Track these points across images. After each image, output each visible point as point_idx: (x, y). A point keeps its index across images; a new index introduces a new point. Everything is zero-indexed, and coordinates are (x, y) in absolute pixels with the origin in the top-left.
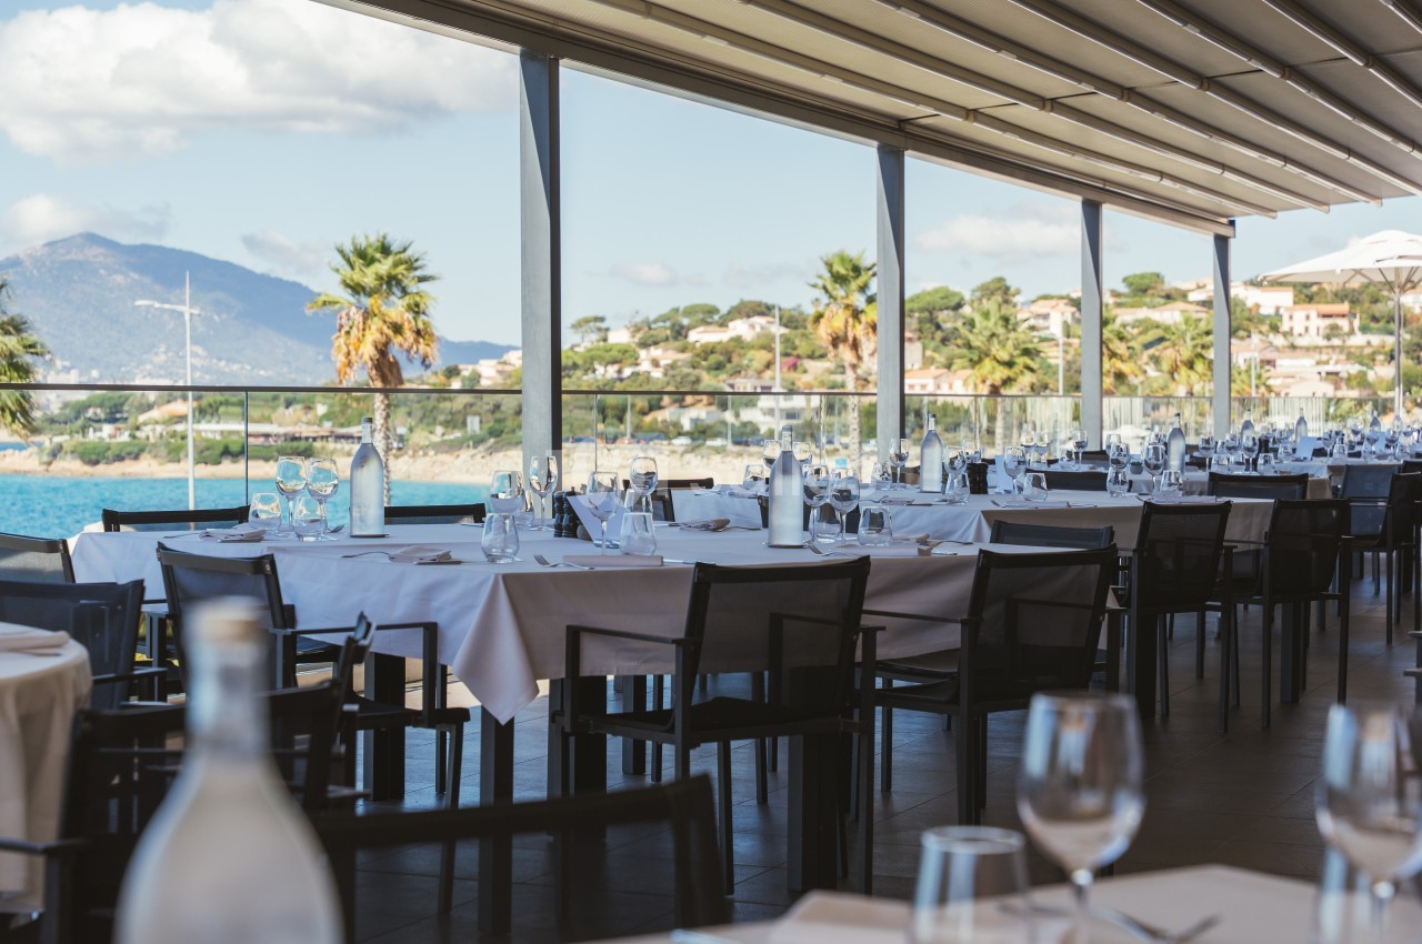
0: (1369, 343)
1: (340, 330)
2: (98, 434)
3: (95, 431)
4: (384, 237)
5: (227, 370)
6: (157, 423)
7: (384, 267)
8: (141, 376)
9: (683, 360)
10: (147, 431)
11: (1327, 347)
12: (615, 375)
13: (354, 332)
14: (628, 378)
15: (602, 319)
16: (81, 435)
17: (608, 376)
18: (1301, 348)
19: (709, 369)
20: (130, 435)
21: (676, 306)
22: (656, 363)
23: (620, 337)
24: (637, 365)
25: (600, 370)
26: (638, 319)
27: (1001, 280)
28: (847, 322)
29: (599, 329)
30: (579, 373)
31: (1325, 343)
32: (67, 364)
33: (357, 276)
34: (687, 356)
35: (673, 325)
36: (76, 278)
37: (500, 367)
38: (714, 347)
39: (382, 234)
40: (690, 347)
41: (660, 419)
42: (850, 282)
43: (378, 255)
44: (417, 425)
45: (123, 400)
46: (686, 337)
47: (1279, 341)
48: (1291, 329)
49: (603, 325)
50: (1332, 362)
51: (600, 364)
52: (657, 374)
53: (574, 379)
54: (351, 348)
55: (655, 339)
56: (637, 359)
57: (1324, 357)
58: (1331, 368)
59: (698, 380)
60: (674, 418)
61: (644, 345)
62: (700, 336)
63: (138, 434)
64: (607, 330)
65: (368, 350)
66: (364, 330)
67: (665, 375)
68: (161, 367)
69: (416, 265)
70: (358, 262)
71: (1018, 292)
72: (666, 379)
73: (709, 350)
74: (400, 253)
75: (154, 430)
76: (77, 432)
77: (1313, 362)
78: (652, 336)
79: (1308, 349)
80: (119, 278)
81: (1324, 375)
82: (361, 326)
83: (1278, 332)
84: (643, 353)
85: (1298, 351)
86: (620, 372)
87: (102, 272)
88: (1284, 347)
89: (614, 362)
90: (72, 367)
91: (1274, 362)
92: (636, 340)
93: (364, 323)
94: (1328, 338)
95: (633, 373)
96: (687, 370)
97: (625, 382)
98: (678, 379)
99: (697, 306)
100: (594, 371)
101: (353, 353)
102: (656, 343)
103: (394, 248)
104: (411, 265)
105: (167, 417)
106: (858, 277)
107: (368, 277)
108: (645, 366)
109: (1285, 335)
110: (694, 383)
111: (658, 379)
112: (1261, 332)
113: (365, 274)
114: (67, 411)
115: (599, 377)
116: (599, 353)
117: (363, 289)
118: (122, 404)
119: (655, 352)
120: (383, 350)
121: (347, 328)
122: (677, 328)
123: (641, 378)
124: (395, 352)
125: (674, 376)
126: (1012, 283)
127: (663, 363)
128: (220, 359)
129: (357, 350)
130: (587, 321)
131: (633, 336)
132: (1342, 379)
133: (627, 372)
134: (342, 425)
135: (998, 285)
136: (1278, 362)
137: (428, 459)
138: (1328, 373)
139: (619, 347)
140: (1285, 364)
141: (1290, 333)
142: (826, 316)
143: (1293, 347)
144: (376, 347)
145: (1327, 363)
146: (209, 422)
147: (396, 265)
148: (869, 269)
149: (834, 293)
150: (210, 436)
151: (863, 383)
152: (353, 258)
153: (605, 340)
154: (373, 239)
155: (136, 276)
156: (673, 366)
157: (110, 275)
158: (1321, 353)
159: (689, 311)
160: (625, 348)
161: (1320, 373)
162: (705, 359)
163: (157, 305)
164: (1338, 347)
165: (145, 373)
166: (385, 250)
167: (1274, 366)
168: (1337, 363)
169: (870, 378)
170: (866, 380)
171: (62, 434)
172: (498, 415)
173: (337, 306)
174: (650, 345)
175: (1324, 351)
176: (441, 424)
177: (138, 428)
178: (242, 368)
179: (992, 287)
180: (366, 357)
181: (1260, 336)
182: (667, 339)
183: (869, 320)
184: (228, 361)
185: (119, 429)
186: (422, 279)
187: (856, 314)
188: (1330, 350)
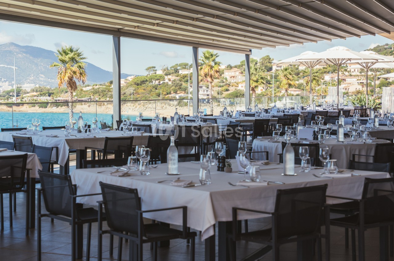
0: (372, 74)
1: (59, 73)
2: (12, 100)
3: (11, 99)
4: (71, 47)
5: (50, 81)
6: (29, 97)
7: (71, 55)
8: (26, 83)
9: (177, 79)
10: (26, 99)
11: (360, 75)
12: (158, 83)
13: (63, 74)
14: (162, 84)
15: (155, 67)
16: (7, 100)
17: (156, 83)
18: (353, 75)
19: (185, 82)
20: (21, 100)
21: (177, 63)
22: (170, 80)
23: (160, 72)
24: (164, 80)
25: (154, 82)
26: (165, 67)
27: (268, 56)
28: (209, 70)
29: (154, 70)
30: (148, 83)
31: (360, 74)
32: (5, 80)
33: (63, 58)
34: (178, 78)
35: (175, 69)
36: (8, 55)
37: (125, 81)
38: (186, 75)
39: (70, 46)
40: (180, 75)
41: (170, 96)
42: (210, 59)
43: (69, 52)
44: (101, 98)
45: (20, 90)
46: (178, 72)
47: (347, 73)
48: (350, 70)
49: (155, 69)
50: (362, 80)
51: (154, 80)
52: (170, 83)
53: (146, 84)
54: (62, 78)
55: (169, 73)
56: (164, 79)
57: (360, 78)
58: (361, 81)
59: (181, 85)
60: (174, 96)
61: (167, 75)
62: (183, 72)
63: (23, 100)
64: (156, 70)
65: (66, 78)
66: (66, 73)
67: (172, 83)
68: (32, 81)
69: (80, 54)
70: (64, 54)
71: (273, 60)
72: (172, 84)
73: (185, 76)
74: (76, 51)
75: (28, 99)
76: (6, 99)
77: (356, 80)
78: (169, 72)
79: (355, 76)
80: (20, 55)
81: (359, 83)
82: (65, 72)
83: (347, 71)
84: (166, 77)
85: (352, 76)
86: (159, 82)
87: (15, 53)
88: (348, 75)
89: (158, 80)
90: (7, 81)
91: (345, 79)
92: (164, 73)
93: (66, 71)
94: (361, 73)
95: (163, 83)
96: (178, 82)
97: (161, 85)
98: (176, 84)
99: (183, 63)
100: (152, 82)
101: (62, 79)
102: (170, 74)
103: (74, 50)
104: (79, 55)
105: (31, 95)
106: (212, 57)
107: (67, 58)
108: (167, 81)
109: (348, 72)
110: (180, 85)
111: (170, 84)
112: (342, 71)
113: (66, 58)
114: (4, 93)
115: (153, 84)
116: (153, 77)
117: (65, 61)
118: (20, 91)
119: (170, 77)
120: (71, 79)
121: (61, 73)
122: (176, 70)
123: (165, 84)
124: (75, 79)
125: (175, 84)
126: (271, 57)
127: (171, 80)
128: (49, 78)
129: (63, 79)
130: (150, 68)
131: (163, 72)
132: (364, 84)
133: (161, 82)
134: (80, 98)
135: (267, 58)
136: (346, 80)
137: (105, 106)
138: (360, 83)
139: (159, 75)
140: (349, 80)
141: (350, 71)
142: (203, 68)
143: (351, 75)
144: (69, 78)
145: (360, 80)
146: (43, 97)
147: (74, 55)
148: (215, 55)
149: (205, 62)
150: (43, 100)
151: (228, 85)
152: (62, 53)
153: (155, 73)
154: (68, 47)
155: (25, 55)
156: (174, 81)
157: (17, 54)
158: (358, 77)
159: (180, 65)
160: (161, 75)
161: (358, 83)
162: (184, 79)
163: (6, 66)
164: (364, 75)
165: (28, 82)
166: (71, 50)
167: (345, 81)
168: (363, 80)
169: (230, 84)
170: (229, 85)
171: (2, 100)
172: (125, 95)
173: (58, 66)
174: (168, 75)
175: (359, 76)
176: (108, 97)
177: (23, 98)
178: (55, 81)
179: (265, 58)
180: (66, 81)
181: (341, 72)
182: (173, 73)
183: (215, 69)
184: (51, 79)
185: (18, 98)
186: (81, 59)
187: (212, 67)
188: (361, 76)
